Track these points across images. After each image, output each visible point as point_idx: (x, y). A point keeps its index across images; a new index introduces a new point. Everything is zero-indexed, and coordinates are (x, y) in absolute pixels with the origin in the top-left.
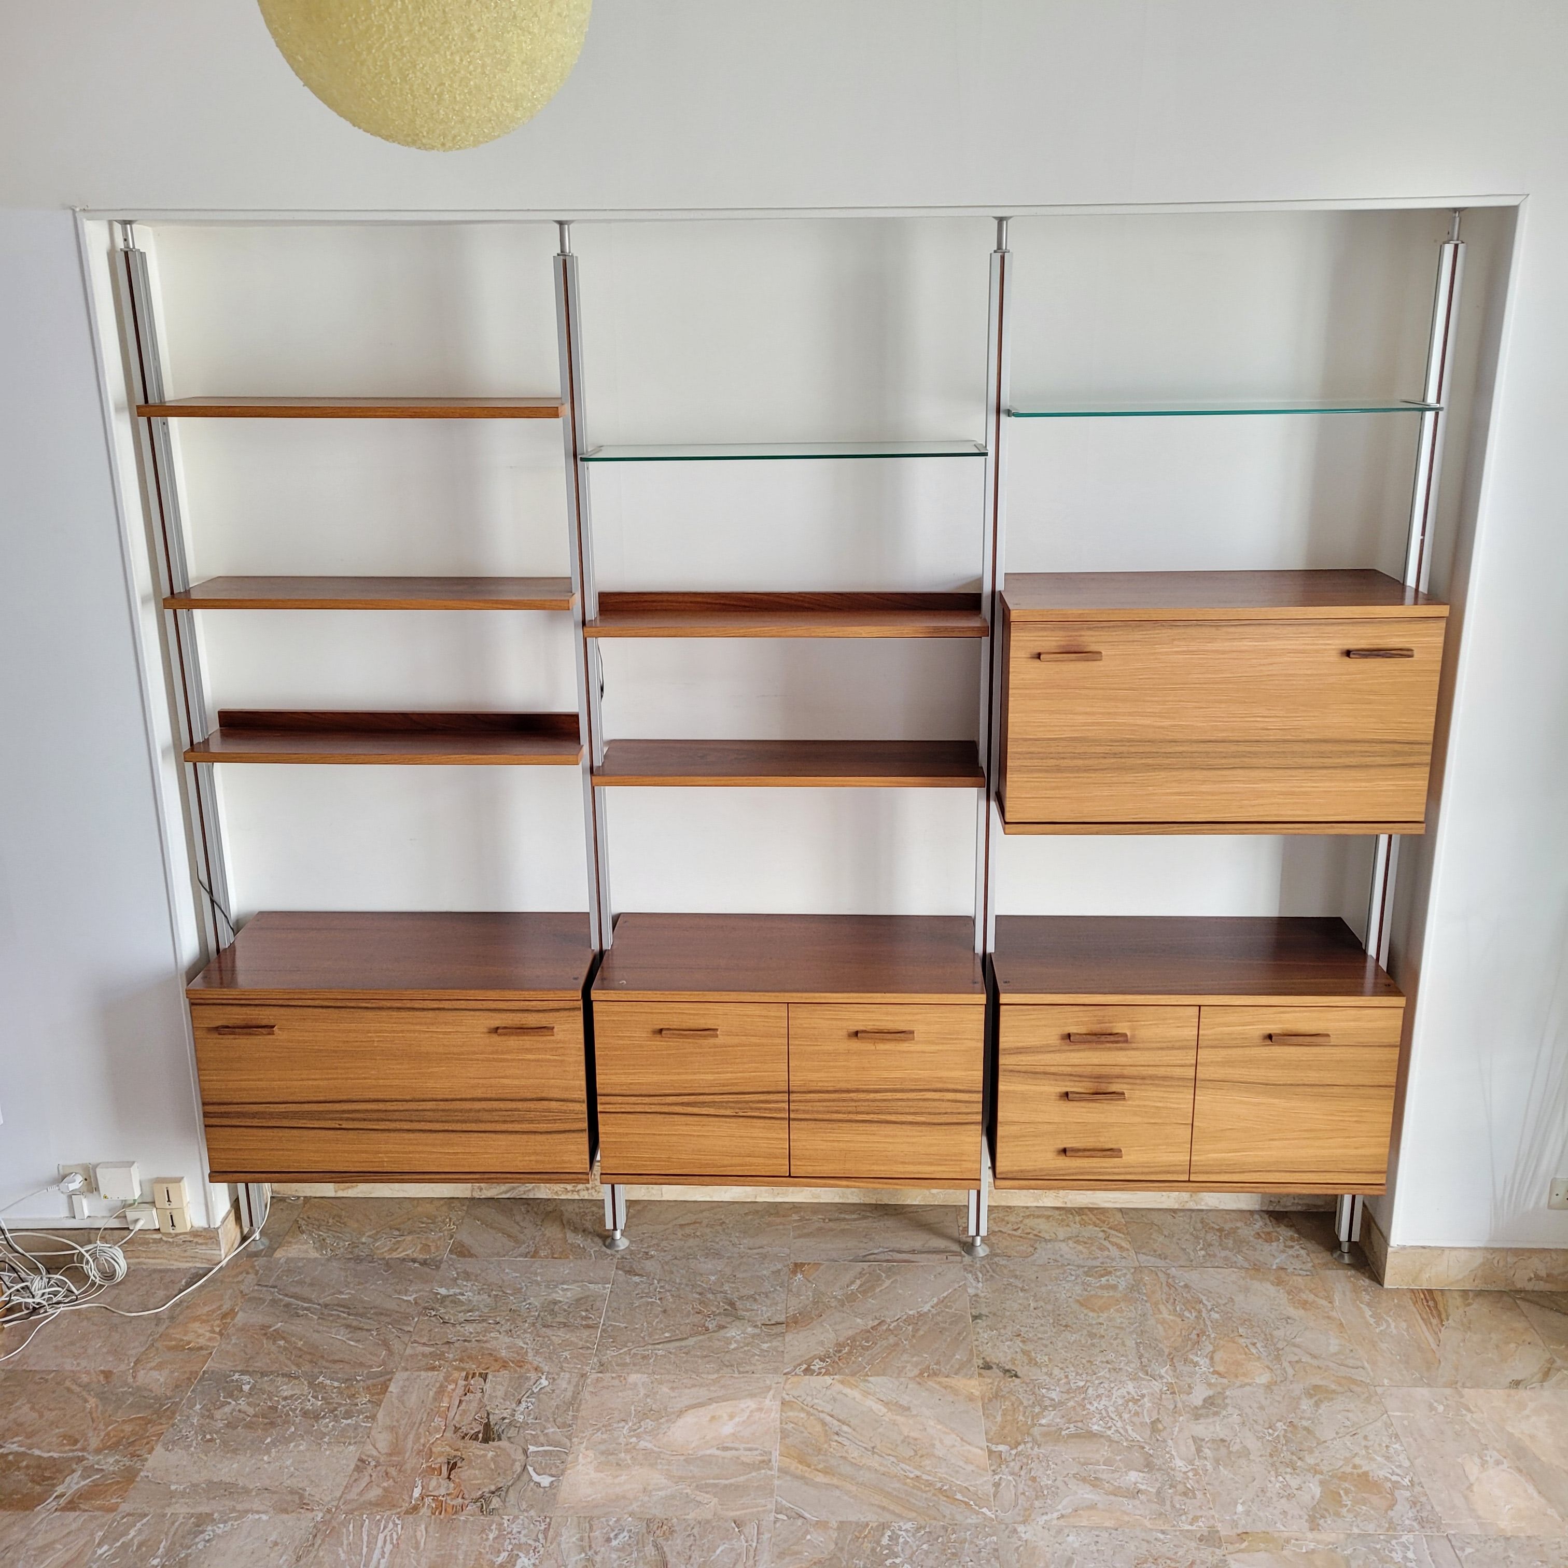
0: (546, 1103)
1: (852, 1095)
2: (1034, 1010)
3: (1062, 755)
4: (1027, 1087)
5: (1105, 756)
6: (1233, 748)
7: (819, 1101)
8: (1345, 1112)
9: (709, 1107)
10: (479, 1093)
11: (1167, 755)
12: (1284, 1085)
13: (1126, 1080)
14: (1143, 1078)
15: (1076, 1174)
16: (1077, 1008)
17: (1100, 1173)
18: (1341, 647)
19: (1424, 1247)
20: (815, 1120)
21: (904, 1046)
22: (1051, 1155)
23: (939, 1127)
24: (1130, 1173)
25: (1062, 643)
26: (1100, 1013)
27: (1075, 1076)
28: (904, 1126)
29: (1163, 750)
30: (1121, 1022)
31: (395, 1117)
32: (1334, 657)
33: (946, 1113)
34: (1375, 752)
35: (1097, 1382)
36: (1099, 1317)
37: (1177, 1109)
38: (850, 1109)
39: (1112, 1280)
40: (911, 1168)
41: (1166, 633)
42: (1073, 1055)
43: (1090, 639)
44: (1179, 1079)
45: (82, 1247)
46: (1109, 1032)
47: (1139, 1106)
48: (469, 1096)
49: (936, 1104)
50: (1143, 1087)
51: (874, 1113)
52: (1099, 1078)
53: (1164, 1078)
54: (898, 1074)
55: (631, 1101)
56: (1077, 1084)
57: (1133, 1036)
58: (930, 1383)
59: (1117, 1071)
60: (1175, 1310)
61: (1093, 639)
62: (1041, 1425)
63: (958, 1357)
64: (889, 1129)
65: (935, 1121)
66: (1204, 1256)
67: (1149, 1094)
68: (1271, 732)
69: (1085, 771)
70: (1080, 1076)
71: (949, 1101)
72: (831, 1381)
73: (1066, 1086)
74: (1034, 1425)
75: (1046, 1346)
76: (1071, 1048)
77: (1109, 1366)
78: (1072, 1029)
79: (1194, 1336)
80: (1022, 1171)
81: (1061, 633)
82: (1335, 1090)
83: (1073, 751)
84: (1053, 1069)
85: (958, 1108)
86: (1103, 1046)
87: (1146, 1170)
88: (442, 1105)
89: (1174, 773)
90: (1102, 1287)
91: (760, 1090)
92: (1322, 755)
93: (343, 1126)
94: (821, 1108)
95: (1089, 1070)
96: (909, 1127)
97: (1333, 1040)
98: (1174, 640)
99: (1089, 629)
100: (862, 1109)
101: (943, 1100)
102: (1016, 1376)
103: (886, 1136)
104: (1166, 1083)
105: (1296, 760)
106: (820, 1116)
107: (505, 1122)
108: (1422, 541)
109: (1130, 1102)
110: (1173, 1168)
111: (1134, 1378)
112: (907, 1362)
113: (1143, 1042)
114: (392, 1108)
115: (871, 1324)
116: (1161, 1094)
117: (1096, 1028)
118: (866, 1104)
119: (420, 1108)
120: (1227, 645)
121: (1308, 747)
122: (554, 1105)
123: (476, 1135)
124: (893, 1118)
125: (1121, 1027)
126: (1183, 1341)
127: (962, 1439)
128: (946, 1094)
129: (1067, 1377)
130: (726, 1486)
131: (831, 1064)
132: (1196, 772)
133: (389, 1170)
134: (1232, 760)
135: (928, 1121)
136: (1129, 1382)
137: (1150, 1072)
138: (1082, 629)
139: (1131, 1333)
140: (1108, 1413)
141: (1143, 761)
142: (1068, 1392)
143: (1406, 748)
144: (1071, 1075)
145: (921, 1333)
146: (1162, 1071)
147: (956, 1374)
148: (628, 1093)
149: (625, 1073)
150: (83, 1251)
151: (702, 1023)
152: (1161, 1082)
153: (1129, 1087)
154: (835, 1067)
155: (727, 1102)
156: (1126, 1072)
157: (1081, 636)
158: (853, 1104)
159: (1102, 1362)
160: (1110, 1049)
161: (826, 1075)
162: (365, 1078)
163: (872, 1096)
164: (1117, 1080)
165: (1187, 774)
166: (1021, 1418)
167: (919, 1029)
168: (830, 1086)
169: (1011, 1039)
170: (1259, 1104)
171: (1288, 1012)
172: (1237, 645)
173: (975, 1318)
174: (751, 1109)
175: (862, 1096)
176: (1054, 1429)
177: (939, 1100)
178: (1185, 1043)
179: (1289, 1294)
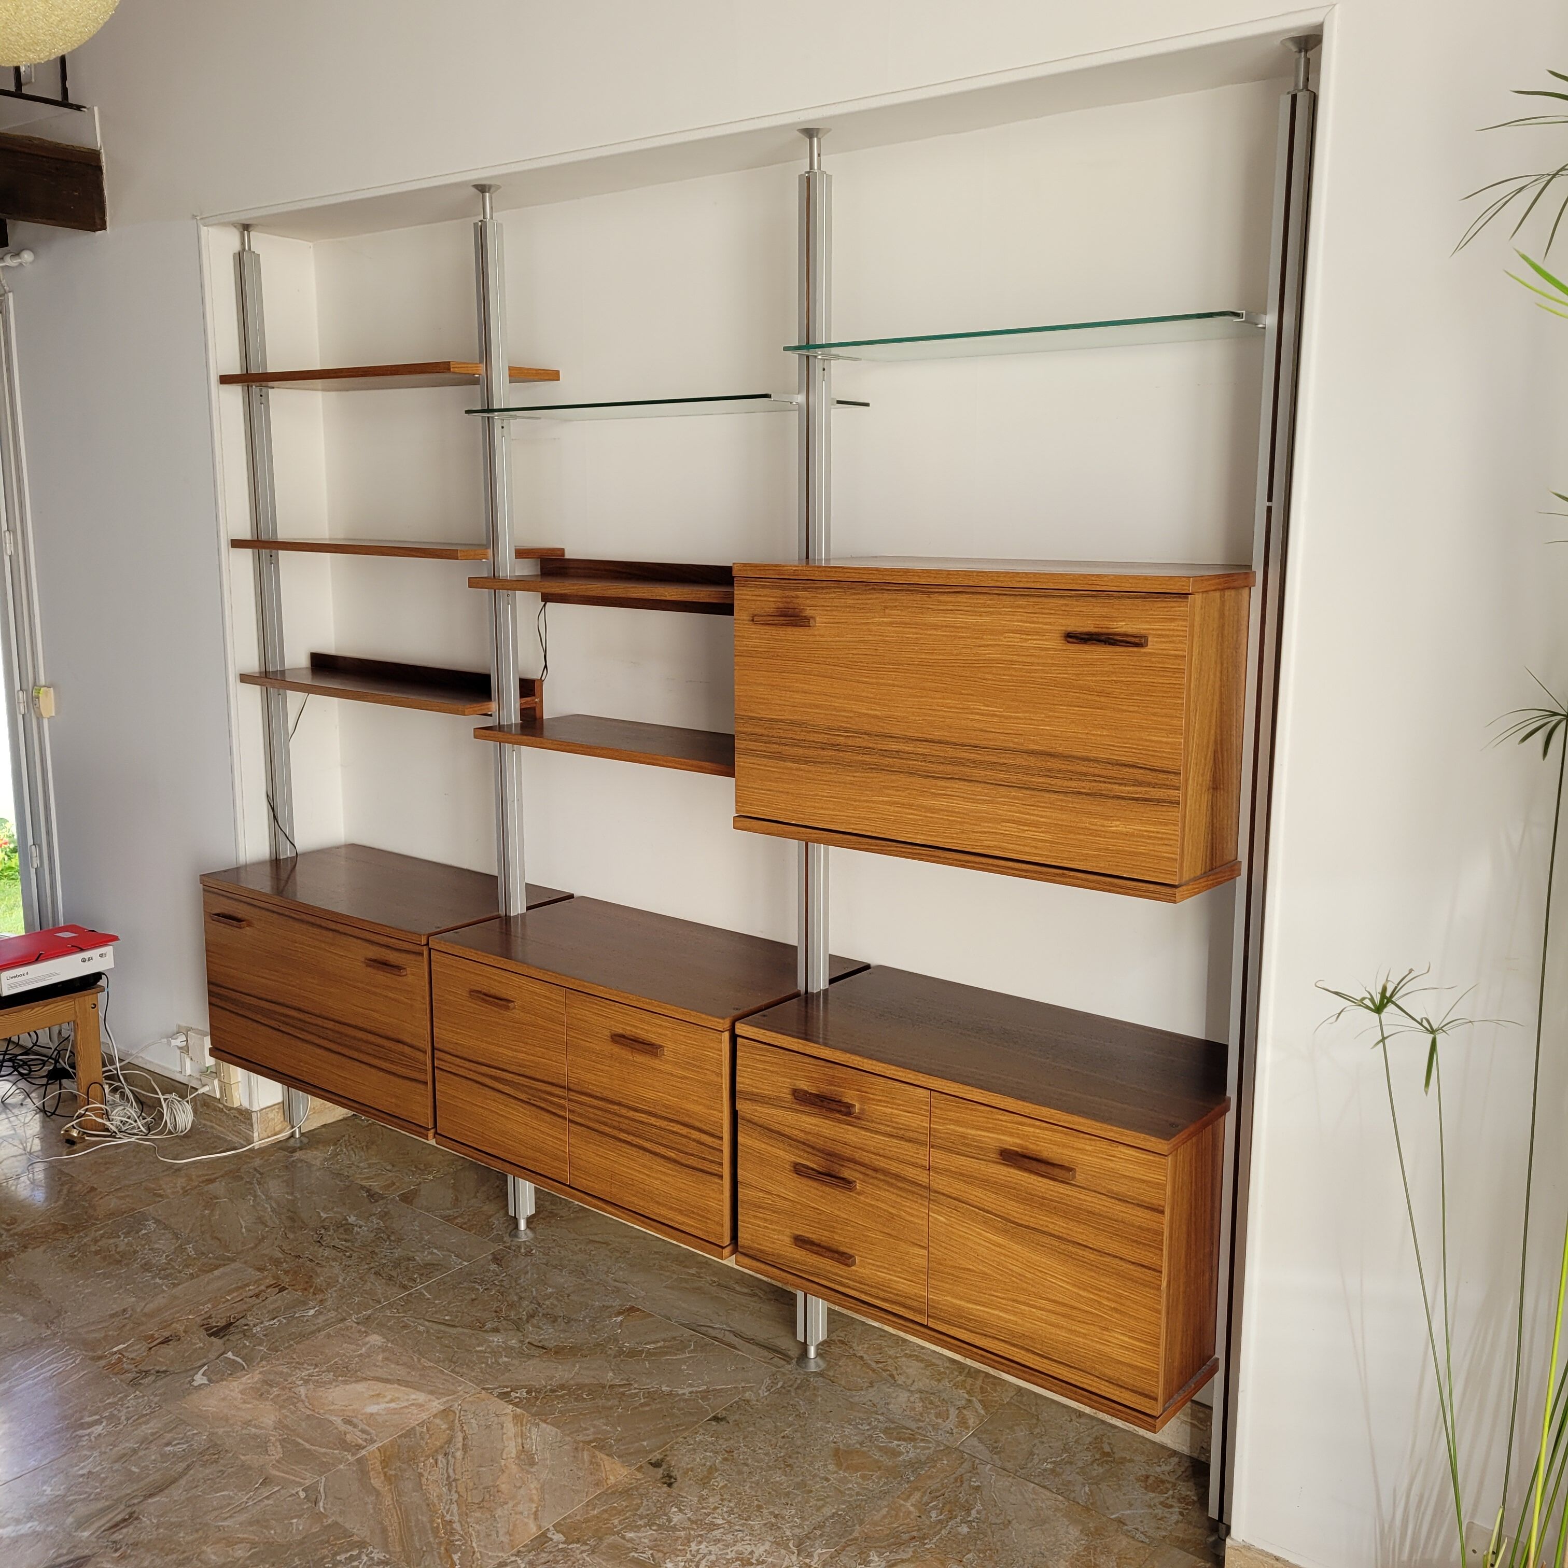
0: (401, 1046)
1: (616, 1107)
2: (768, 1051)
3: (783, 741)
4: (763, 1146)
5: (824, 746)
6: (951, 752)
7: (590, 1106)
8: (1101, 1290)
9: (510, 1086)
10: (359, 1022)
11: (885, 753)
12: (1027, 1227)
13: (858, 1167)
14: (876, 1170)
15: (812, 1274)
16: (807, 1060)
17: (833, 1281)
18: (1063, 628)
19: (1277, 1559)
20: (588, 1127)
21: (655, 1063)
22: (788, 1240)
23: (687, 1170)
24: (866, 1294)
25: (781, 605)
26: (830, 1072)
27: (809, 1146)
28: (659, 1160)
29: (879, 746)
30: (850, 1089)
31: (310, 1030)
32: (1055, 642)
33: (692, 1155)
34: (1112, 778)
35: (737, 1528)
36: (836, 1472)
37: (911, 1222)
38: (614, 1123)
39: (903, 1446)
40: (663, 1211)
41: (875, 599)
42: (804, 1118)
43: (807, 601)
44: (913, 1183)
45: (163, 1094)
46: (838, 1098)
47: (871, 1205)
48: (354, 1023)
49: (684, 1140)
50: (875, 1182)
51: (634, 1135)
52: (830, 1155)
53: (897, 1177)
54: (650, 1095)
55: (456, 1063)
56: (810, 1156)
57: (862, 1111)
58: (585, 1453)
59: (847, 1152)
60: (927, 1504)
61: (808, 601)
62: (623, 1537)
63: (645, 1443)
64: (646, 1158)
65: (683, 1161)
66: (1045, 1470)
67: (883, 1194)
68: (992, 736)
69: (806, 763)
70: (813, 1148)
71: (694, 1140)
72: (509, 1411)
73: (800, 1157)
74: (618, 1533)
75: (740, 1473)
76: (802, 1108)
77: (773, 1520)
78: (803, 1085)
79: (905, 1537)
80: (761, 1251)
81: (778, 592)
82: (1087, 1253)
83: (794, 736)
84: (787, 1131)
85: (702, 1152)
86: (832, 1115)
87: (881, 1294)
88: (338, 1027)
89: (893, 777)
90: (880, 1449)
91: (546, 1079)
92: (1049, 773)
93: (281, 1028)
94: (592, 1116)
95: (820, 1143)
96: (662, 1161)
97: (1080, 1178)
98: (886, 607)
99: (805, 589)
100: (623, 1126)
101: (689, 1138)
102: (670, 1485)
103: (644, 1166)
104: (899, 1184)
105: (1020, 776)
106: (591, 1124)
107: (375, 1057)
108: (1269, 509)
109: (862, 1198)
110: (909, 1302)
111: (780, 1543)
112: (594, 1426)
113: (872, 1121)
114: (309, 1020)
115: (617, 1381)
116: (893, 1197)
117: (826, 1089)
118: (627, 1121)
119: (325, 1025)
120: (940, 619)
121: (1032, 761)
122: (407, 1050)
123: (358, 1064)
124: (648, 1145)
125: (850, 1096)
126: (887, 1535)
127: (536, 1512)
128: (692, 1131)
129: (715, 1508)
130: (305, 1450)
131: (599, 1066)
132: (915, 779)
133: (306, 1080)
134: (949, 768)
135: (678, 1158)
136: (768, 1544)
137: (882, 1165)
138: (797, 589)
139: (844, 1502)
140: (701, 1559)
141: (859, 758)
142: (693, 1522)
143: (1150, 777)
144: (804, 1144)
145: (647, 1409)
146: (894, 1167)
147: (619, 1457)
148: (455, 1052)
149: (452, 1031)
150: (162, 1098)
151: (503, 992)
152: (893, 1181)
153: (861, 1176)
154: (602, 1071)
155: (523, 1085)
156: (858, 1155)
157: (797, 597)
158: (617, 1118)
159: (771, 1513)
160: (839, 1121)
161: (594, 1077)
162: (293, 986)
163: (631, 1114)
164: (851, 1165)
165: (904, 779)
166: (616, 1522)
167: (669, 1046)
168: (598, 1091)
169: (747, 1081)
170: (999, 1246)
171: (1029, 1125)
172: (949, 618)
173: (716, 1419)
174: (540, 1098)
175: (624, 1111)
176: (630, 1545)
177: (686, 1137)
178: (915, 1135)
179: (1087, 1548)
